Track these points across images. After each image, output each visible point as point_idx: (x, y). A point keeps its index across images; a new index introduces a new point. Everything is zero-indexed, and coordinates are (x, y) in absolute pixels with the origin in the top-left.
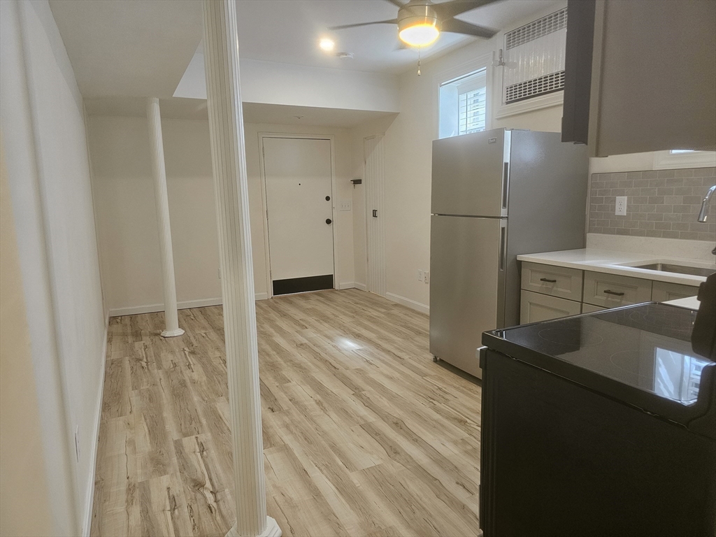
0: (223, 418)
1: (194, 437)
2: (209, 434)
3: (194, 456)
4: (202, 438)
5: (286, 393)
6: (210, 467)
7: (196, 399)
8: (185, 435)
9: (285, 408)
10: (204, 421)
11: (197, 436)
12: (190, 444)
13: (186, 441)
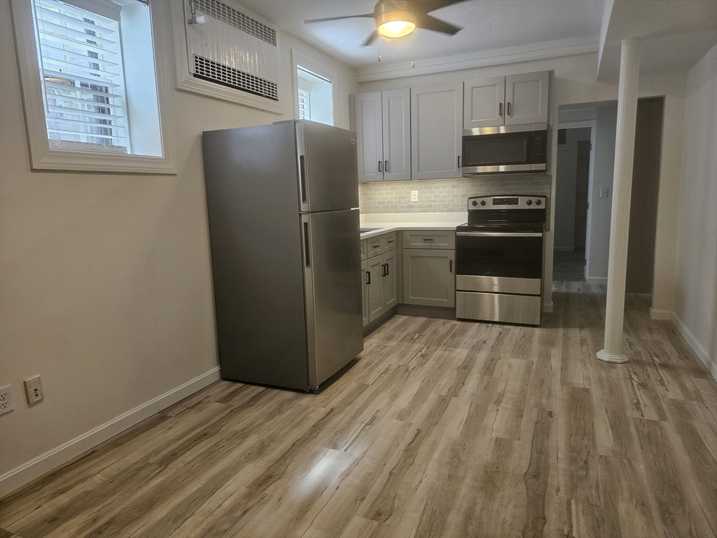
0: (609, 425)
1: (646, 418)
2: (628, 414)
3: (646, 403)
4: (636, 414)
5: (518, 427)
6: (631, 392)
7: (641, 468)
8: (654, 422)
9: (535, 411)
10: (633, 430)
11: (641, 417)
12: (650, 414)
13: (655, 417)
